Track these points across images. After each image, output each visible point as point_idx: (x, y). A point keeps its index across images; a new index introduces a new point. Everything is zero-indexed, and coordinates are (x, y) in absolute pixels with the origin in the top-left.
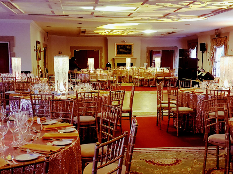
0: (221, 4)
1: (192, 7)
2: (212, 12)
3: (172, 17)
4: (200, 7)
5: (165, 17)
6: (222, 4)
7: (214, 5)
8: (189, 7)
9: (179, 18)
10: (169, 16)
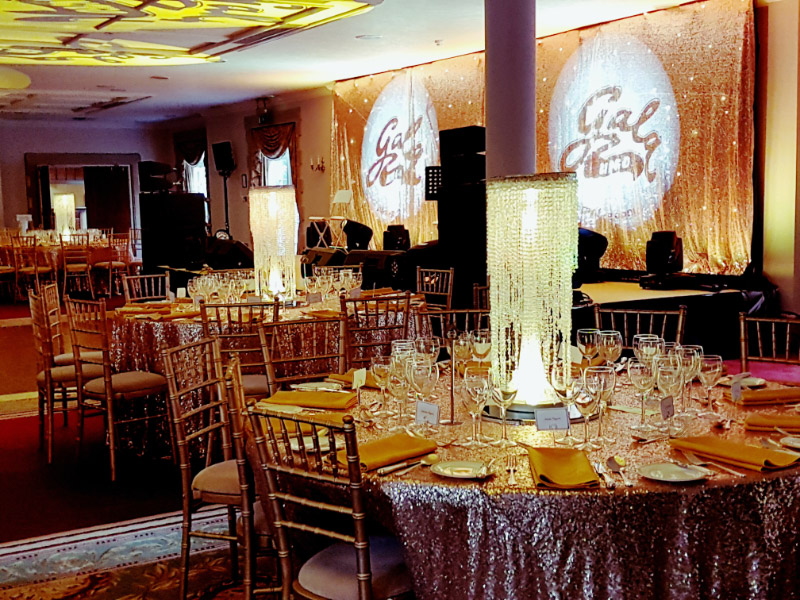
0: (251, 10)
1: (155, 15)
2: (228, 36)
3: (96, 47)
4: (186, 19)
5: (68, 46)
6: (256, 11)
7: (229, 12)
8: (147, 15)
9: (122, 53)
10: (83, 44)
